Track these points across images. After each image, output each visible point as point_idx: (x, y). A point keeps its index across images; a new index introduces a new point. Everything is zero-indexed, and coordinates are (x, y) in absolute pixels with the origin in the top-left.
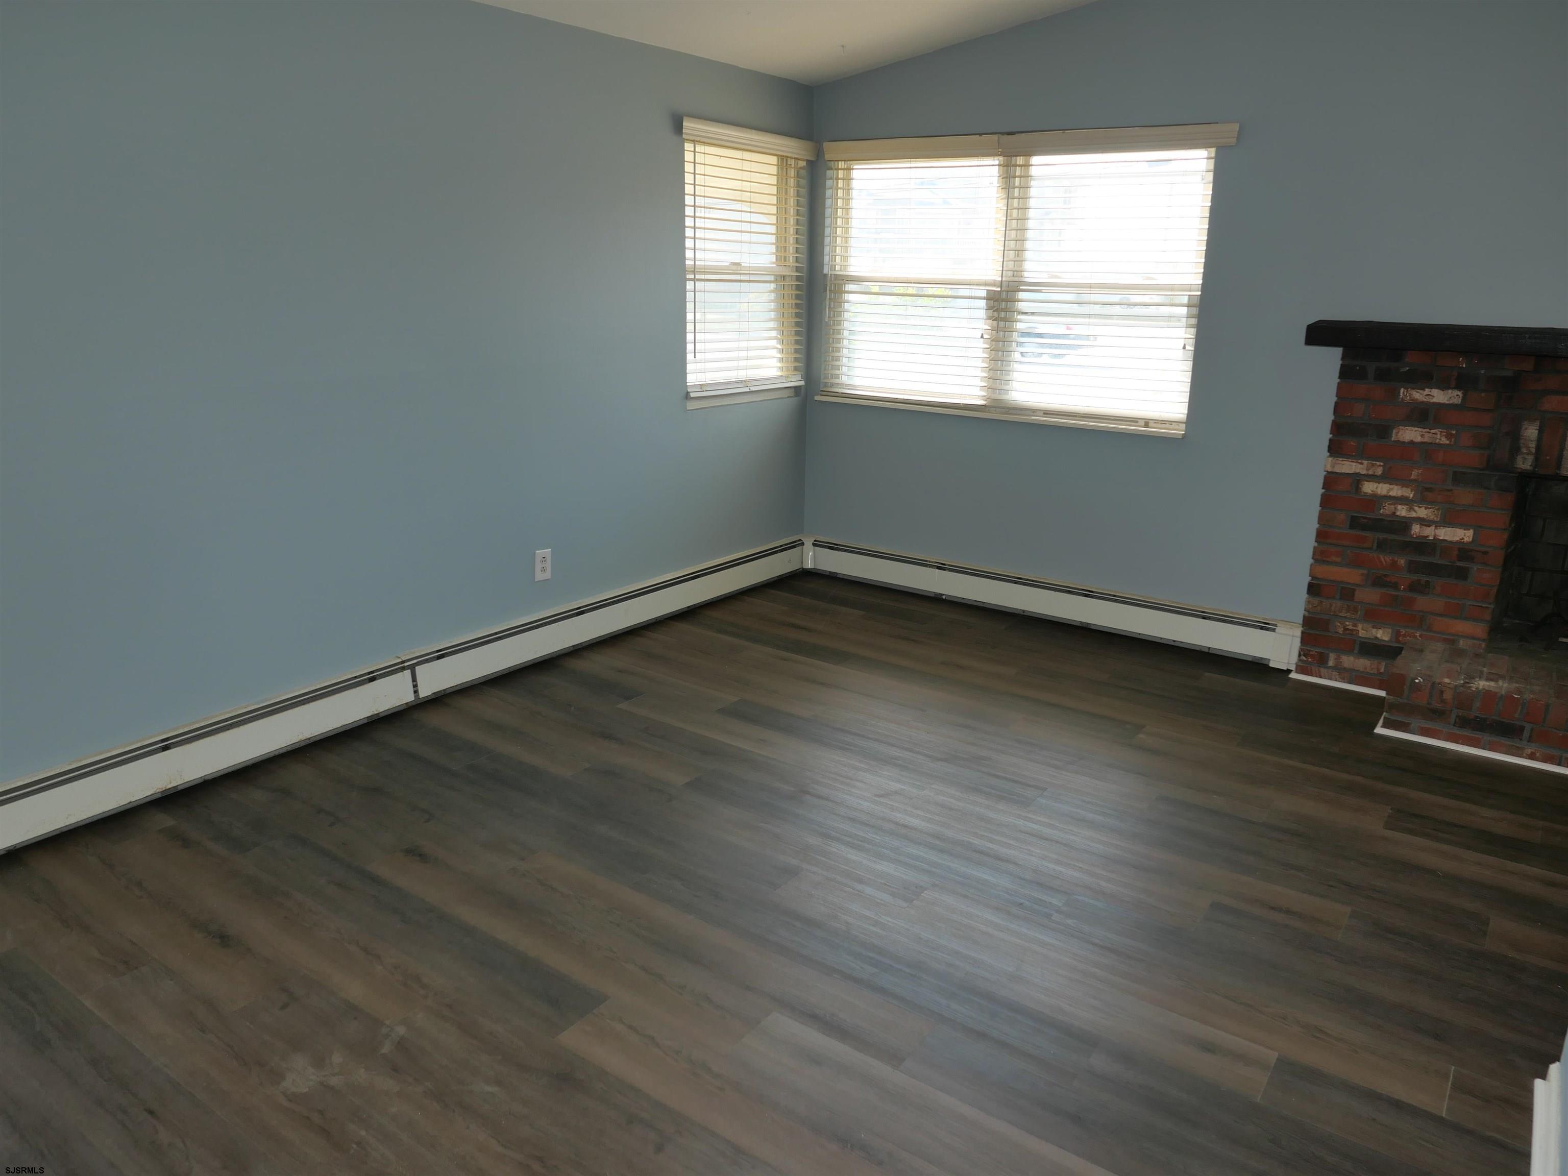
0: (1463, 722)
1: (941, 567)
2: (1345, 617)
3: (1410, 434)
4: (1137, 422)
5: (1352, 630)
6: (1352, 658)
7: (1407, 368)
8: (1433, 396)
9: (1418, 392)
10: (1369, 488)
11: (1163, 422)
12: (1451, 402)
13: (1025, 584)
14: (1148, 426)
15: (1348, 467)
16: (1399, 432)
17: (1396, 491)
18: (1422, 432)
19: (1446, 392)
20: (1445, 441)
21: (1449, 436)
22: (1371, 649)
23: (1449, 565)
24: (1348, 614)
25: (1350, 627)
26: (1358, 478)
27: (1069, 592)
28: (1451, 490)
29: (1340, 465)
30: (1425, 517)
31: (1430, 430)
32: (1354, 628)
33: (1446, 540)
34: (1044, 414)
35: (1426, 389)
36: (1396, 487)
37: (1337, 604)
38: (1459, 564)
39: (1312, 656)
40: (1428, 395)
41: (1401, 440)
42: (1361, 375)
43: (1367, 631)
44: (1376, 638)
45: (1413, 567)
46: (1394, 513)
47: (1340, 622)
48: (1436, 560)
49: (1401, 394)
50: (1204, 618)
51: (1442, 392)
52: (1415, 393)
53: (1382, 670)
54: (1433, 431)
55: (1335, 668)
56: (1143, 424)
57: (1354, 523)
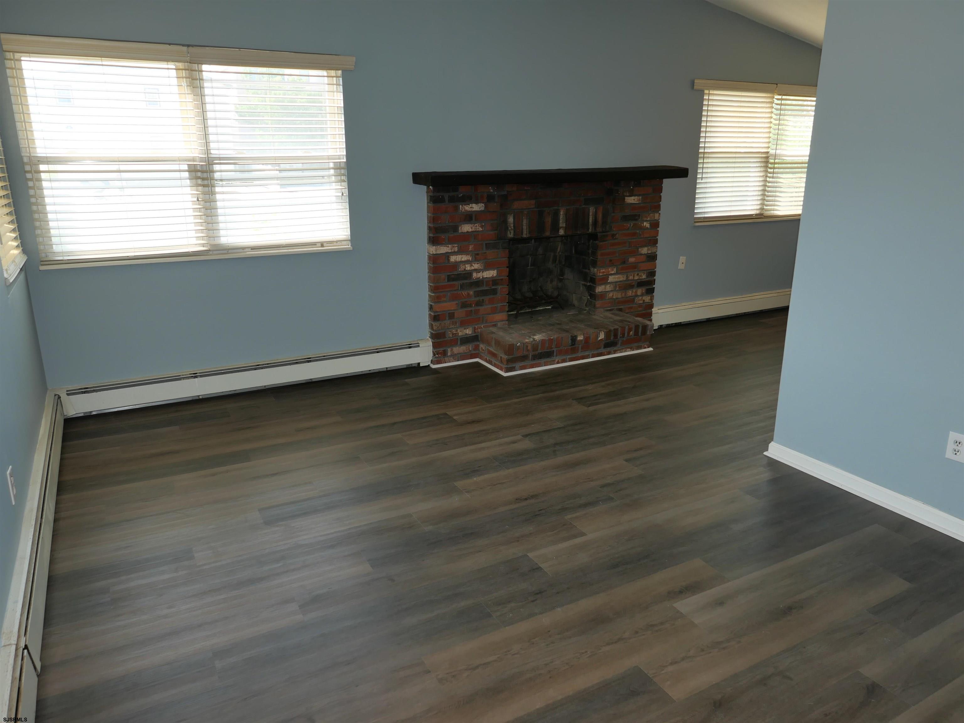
0: (535, 357)
1: (195, 376)
2: (452, 328)
3: (466, 228)
4: (316, 245)
5: (456, 333)
6: (458, 348)
7: (462, 195)
8: (473, 208)
9: (467, 206)
10: (453, 259)
11: (331, 242)
12: (480, 210)
13: (262, 368)
14: (323, 246)
15: (443, 250)
16: (462, 228)
17: (465, 258)
18: (471, 226)
19: (478, 205)
20: (481, 229)
21: (482, 227)
22: (466, 340)
23: (489, 289)
24: (453, 326)
25: (455, 332)
26: (448, 255)
27: (297, 363)
28: (485, 253)
29: (439, 249)
30: (477, 268)
31: (474, 224)
32: (457, 332)
33: (487, 277)
34: (252, 249)
35: (470, 205)
36: (464, 256)
37: (447, 322)
38: (493, 287)
39: (440, 353)
40: (471, 207)
41: (463, 231)
42: (442, 200)
43: (462, 332)
44: (466, 334)
45: (477, 294)
46: (465, 269)
47: (450, 332)
48: (485, 288)
49: (460, 208)
50: (378, 352)
51: (476, 205)
52: (466, 207)
53: (471, 349)
54: (475, 225)
55: (451, 356)
56: (320, 245)
57: (450, 279)
